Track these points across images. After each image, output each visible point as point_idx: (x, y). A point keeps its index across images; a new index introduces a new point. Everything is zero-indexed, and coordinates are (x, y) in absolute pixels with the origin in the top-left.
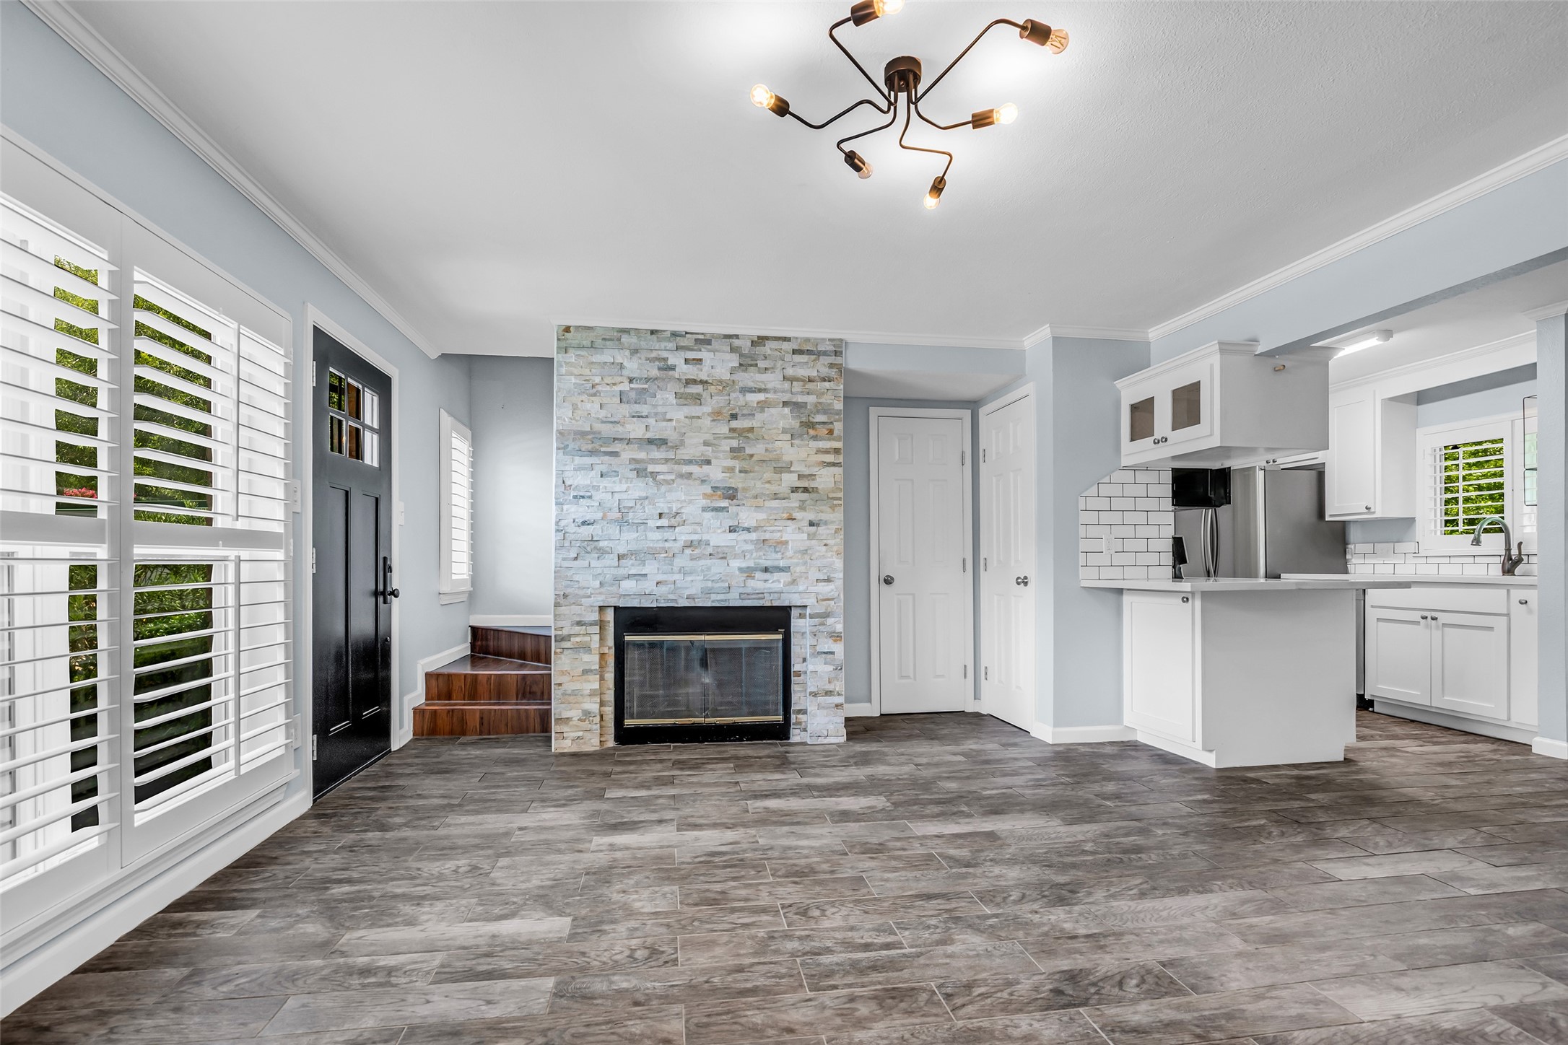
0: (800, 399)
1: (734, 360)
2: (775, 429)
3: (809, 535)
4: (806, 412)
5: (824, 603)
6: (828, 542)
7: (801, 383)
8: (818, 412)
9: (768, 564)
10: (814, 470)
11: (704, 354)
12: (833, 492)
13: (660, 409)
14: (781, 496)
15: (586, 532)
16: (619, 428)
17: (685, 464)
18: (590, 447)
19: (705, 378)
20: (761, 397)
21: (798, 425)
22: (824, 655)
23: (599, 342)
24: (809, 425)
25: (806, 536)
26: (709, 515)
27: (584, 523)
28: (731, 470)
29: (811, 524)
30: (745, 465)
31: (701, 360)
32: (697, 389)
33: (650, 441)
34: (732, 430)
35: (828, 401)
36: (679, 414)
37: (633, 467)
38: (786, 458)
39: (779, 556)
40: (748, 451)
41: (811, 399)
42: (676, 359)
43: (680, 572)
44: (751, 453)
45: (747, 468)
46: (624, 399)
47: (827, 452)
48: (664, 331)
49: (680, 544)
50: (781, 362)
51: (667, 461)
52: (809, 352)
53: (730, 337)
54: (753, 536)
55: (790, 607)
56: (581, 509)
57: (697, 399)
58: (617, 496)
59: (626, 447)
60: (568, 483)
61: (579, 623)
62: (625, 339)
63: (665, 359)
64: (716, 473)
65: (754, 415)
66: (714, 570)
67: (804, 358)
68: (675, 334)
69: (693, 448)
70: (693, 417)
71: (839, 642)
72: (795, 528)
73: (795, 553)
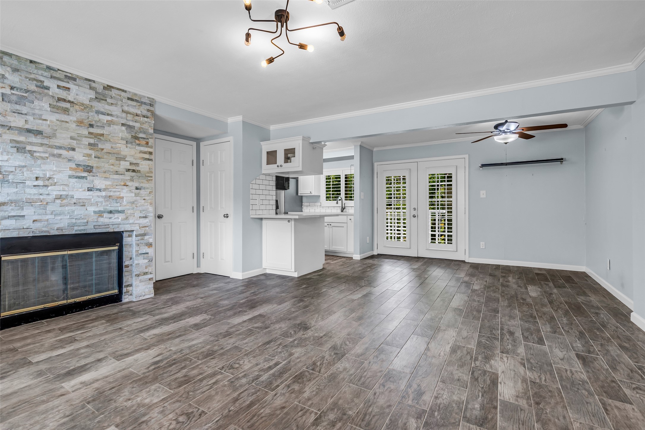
0: (131, 123)
1: (93, 95)
2: (116, 137)
3: (135, 194)
4: (134, 131)
5: (143, 228)
6: (145, 198)
7: (132, 116)
8: (141, 132)
9: (112, 209)
10: (138, 161)
11: (71, 86)
12: (148, 173)
13: (37, 112)
14: (120, 173)
17: (56, 149)
19: (72, 100)
20: (109, 118)
21: (130, 137)
22: (143, 255)
24: (137, 138)
25: (133, 195)
26: (73, 180)
28: (89, 156)
29: (137, 188)
30: (99, 154)
31: (69, 88)
32: (66, 105)
33: (29, 131)
34: (90, 133)
35: (146, 128)
36: (53, 118)
37: (14, 145)
38: (123, 153)
39: (119, 204)
40: (100, 146)
41: (137, 125)
42: (52, 84)
43: (52, 214)
44: (102, 148)
45: (100, 156)
46: (6, 99)
47: (145, 153)
48: (39, 63)
49: (52, 197)
50: (120, 102)
51: (42, 144)
52: (137, 101)
53: (90, 80)
54: (104, 194)
55: (123, 232)
57: (66, 111)
59: (8, 131)
63: (41, 81)
64: (79, 156)
65: (104, 127)
66: (76, 212)
67: (134, 103)
68: (49, 68)
69: (63, 138)
70: (63, 121)
71: (151, 247)
72: (128, 190)
73: (128, 203)
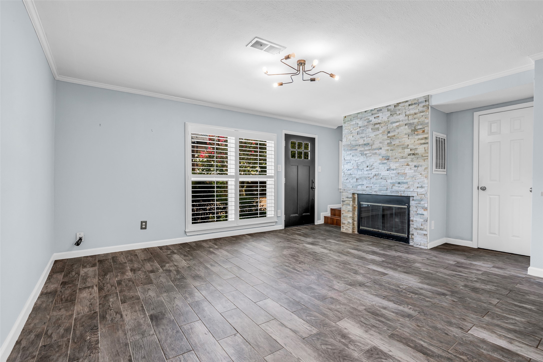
0: (411, 122)
1: (389, 113)
2: (402, 134)
3: (414, 170)
4: (414, 126)
5: (420, 196)
6: (422, 173)
7: (412, 116)
8: (418, 125)
9: (400, 181)
10: (417, 147)
11: (380, 114)
12: (424, 154)
13: (368, 134)
14: (404, 157)
15: (349, 172)
16: (357, 142)
17: (374, 150)
18: (350, 148)
19: (380, 122)
20: (398, 124)
21: (411, 131)
22: (420, 215)
23: (352, 119)
24: (415, 130)
25: (413, 171)
26: (381, 166)
27: (348, 170)
28: (388, 150)
29: (415, 166)
30: (392, 148)
31: (379, 116)
32: (378, 126)
33: (365, 144)
34: (388, 137)
35: (423, 120)
36: (372, 135)
37: (360, 153)
38: (406, 144)
39: (403, 178)
40: (393, 143)
41: (416, 121)
42: (372, 118)
43: (373, 184)
44: (394, 144)
45: (393, 149)
46: (358, 133)
47: (422, 139)
48: (368, 110)
49: (373, 175)
50: (404, 110)
51: (369, 150)
52: (415, 104)
53: (388, 106)
54: (395, 172)
55: (410, 197)
56: (348, 166)
57: (378, 129)
58: (357, 162)
59: (359, 147)
60: (345, 159)
61: (347, 197)
62: (359, 116)
63: (369, 119)
64: (383, 152)
65: (395, 130)
66: (382, 183)
67: (413, 106)
68: (371, 110)
69: (377, 145)
70: (377, 135)
71: (426, 211)
72: (409, 168)
73: (409, 177)
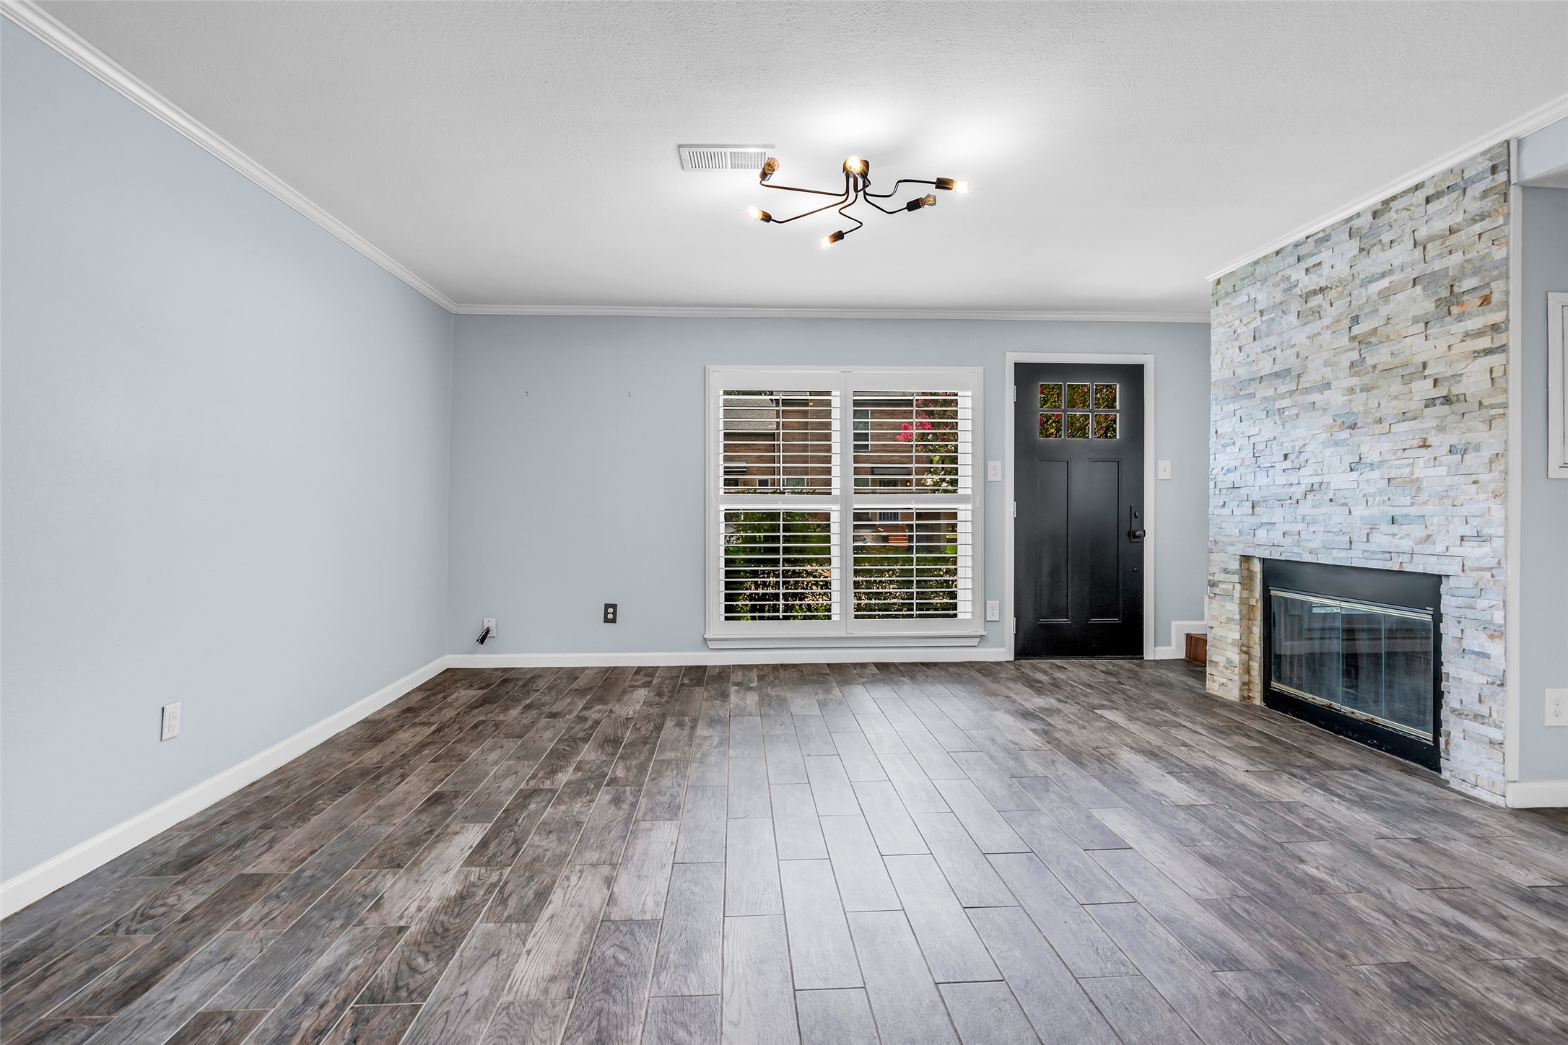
0: (1437, 266)
1: (1355, 244)
2: (1403, 321)
3: (1449, 467)
4: (1446, 282)
5: (1474, 574)
6: (1481, 477)
7: (1439, 242)
8: (1465, 275)
9: (1396, 511)
10: (1459, 367)
11: (1325, 256)
12: (1490, 396)
13: (1285, 336)
14: (1411, 414)
15: (1231, 477)
16: (1254, 368)
17: (1308, 393)
18: (1232, 393)
19: (1323, 284)
20: (1384, 283)
21: (1434, 306)
22: (1473, 657)
23: (1239, 284)
24: (1451, 300)
25: (1443, 470)
26: (1328, 452)
27: (1228, 471)
28: (1352, 390)
29: (1453, 451)
30: (1367, 379)
31: (1320, 263)
32: (1316, 300)
33: (1277, 375)
34: (1353, 339)
35: (1482, 253)
36: (1300, 337)
37: (1264, 406)
38: (1419, 360)
39: (1408, 501)
40: (1370, 361)
41: (1457, 258)
42: (1297, 274)
43: (1303, 521)
44: (1373, 363)
45: (1370, 383)
46: (1257, 337)
47: (1479, 334)
48: (1287, 246)
49: (1303, 488)
50: (1410, 224)
51: (1292, 393)
52: (1451, 189)
53: (1351, 219)
54: (1376, 474)
55: (1440, 576)
56: (1227, 458)
57: (1318, 313)
58: (1253, 440)
59: (1259, 386)
60: (1219, 432)
61: (1225, 571)
62: (1260, 270)
63: (1288, 278)
64: (1336, 398)
65: (1376, 310)
66: (1335, 519)
67: (1445, 200)
68: (1296, 245)
69: (1315, 372)
70: (1314, 335)
71: (1497, 640)
72: (1429, 459)
73: (1430, 496)
